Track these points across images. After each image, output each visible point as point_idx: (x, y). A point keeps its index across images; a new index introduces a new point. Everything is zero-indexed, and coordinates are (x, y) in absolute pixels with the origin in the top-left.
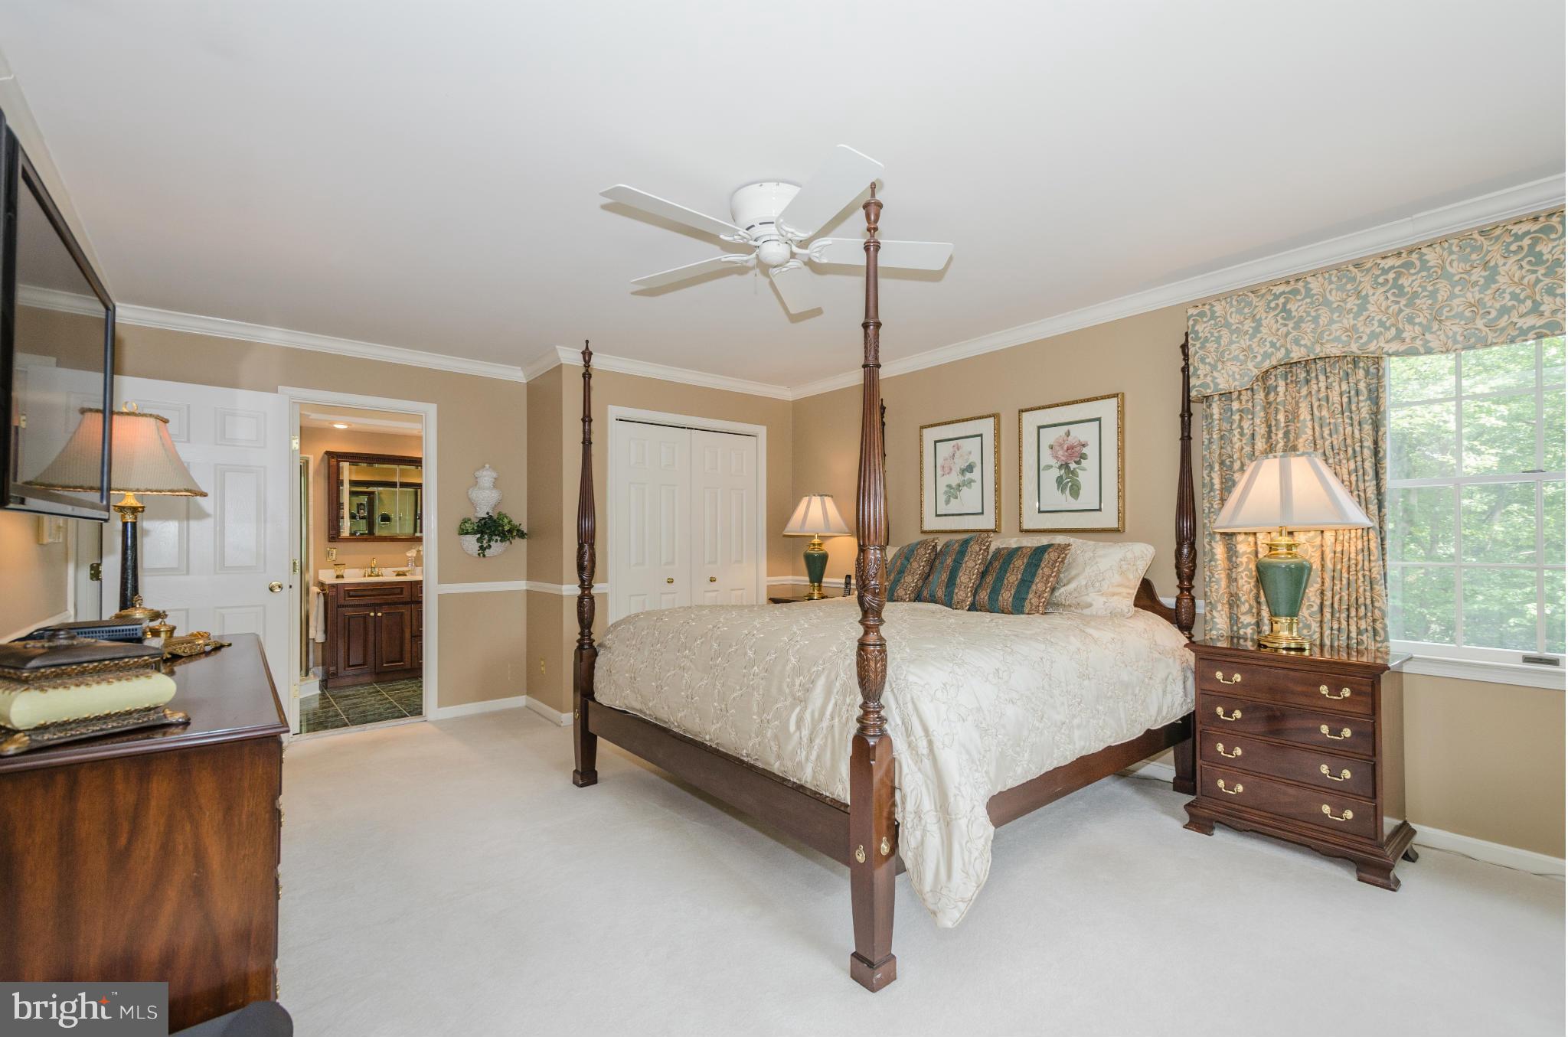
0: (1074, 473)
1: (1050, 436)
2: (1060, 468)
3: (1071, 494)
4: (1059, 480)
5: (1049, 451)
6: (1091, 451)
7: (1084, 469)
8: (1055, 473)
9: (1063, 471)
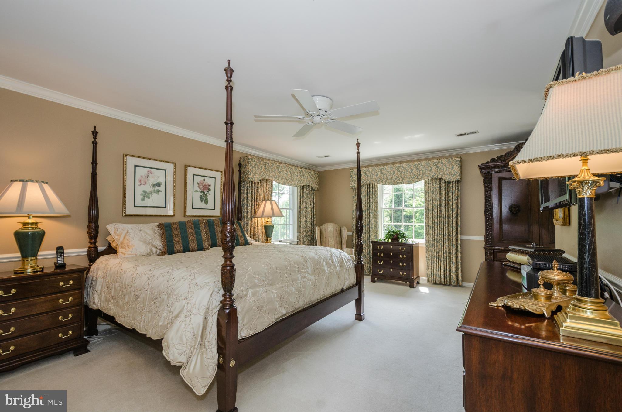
0: (206, 195)
1: (198, 179)
2: (201, 192)
3: (205, 203)
4: (201, 197)
5: (197, 185)
6: (212, 188)
7: (210, 194)
8: (199, 194)
9: (202, 194)
